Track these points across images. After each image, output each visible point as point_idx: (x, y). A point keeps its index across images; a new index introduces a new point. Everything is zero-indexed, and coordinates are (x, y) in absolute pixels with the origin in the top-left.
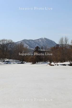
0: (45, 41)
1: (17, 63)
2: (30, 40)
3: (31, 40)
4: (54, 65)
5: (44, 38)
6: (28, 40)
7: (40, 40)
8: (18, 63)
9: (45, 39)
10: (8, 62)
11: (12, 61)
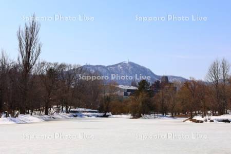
0: (130, 68)
1: (94, 115)
2: (97, 66)
3: (100, 66)
4: (202, 122)
5: (127, 63)
6: (93, 67)
7: (119, 66)
8: (98, 116)
9: (131, 64)
10: (77, 114)
11: (83, 112)
